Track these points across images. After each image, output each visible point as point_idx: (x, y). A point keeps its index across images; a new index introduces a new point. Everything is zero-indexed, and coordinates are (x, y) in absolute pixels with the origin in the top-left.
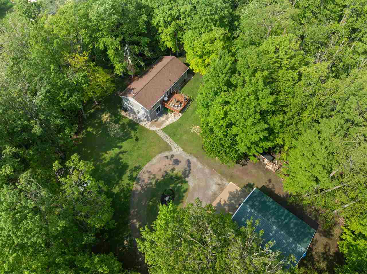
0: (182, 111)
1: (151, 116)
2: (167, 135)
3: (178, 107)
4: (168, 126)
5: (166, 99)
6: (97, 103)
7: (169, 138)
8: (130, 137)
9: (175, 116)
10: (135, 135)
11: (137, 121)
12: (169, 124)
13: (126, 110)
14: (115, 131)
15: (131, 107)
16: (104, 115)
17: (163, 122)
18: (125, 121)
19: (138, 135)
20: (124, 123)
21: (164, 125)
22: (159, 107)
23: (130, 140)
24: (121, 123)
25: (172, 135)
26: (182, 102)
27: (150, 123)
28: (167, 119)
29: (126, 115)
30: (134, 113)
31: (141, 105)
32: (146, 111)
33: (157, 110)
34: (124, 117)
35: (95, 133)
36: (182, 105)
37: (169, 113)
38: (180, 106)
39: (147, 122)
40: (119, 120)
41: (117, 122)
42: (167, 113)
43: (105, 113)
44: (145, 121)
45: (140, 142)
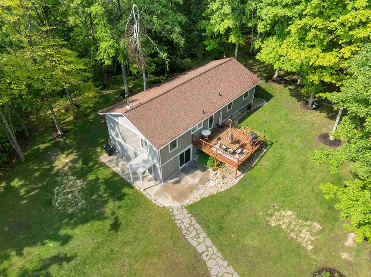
0: (244, 166)
1: (163, 169)
2: (197, 226)
3: (234, 153)
4: (204, 201)
5: (207, 133)
6: (60, 133)
7: (203, 235)
8: (101, 217)
9: (224, 177)
10: (113, 214)
11: (129, 178)
12: (207, 194)
13: (111, 152)
14: (70, 196)
15: (123, 142)
16: (64, 156)
17: (192, 188)
18: (102, 174)
19: (121, 213)
20: (98, 179)
21: (194, 198)
22: (189, 151)
23: (97, 224)
24: (91, 177)
25: (213, 228)
26: (246, 144)
27: (158, 187)
28: (204, 181)
29: (110, 161)
30: (128, 159)
31: (142, 137)
32: (152, 153)
33: (182, 156)
34: (102, 165)
35: (22, 192)
36: (245, 151)
37: (210, 170)
38: (241, 153)
39: (152, 183)
40: (90, 170)
41: (81, 174)
42: (204, 169)
43: (66, 153)
44: (149, 181)
45: (122, 235)
